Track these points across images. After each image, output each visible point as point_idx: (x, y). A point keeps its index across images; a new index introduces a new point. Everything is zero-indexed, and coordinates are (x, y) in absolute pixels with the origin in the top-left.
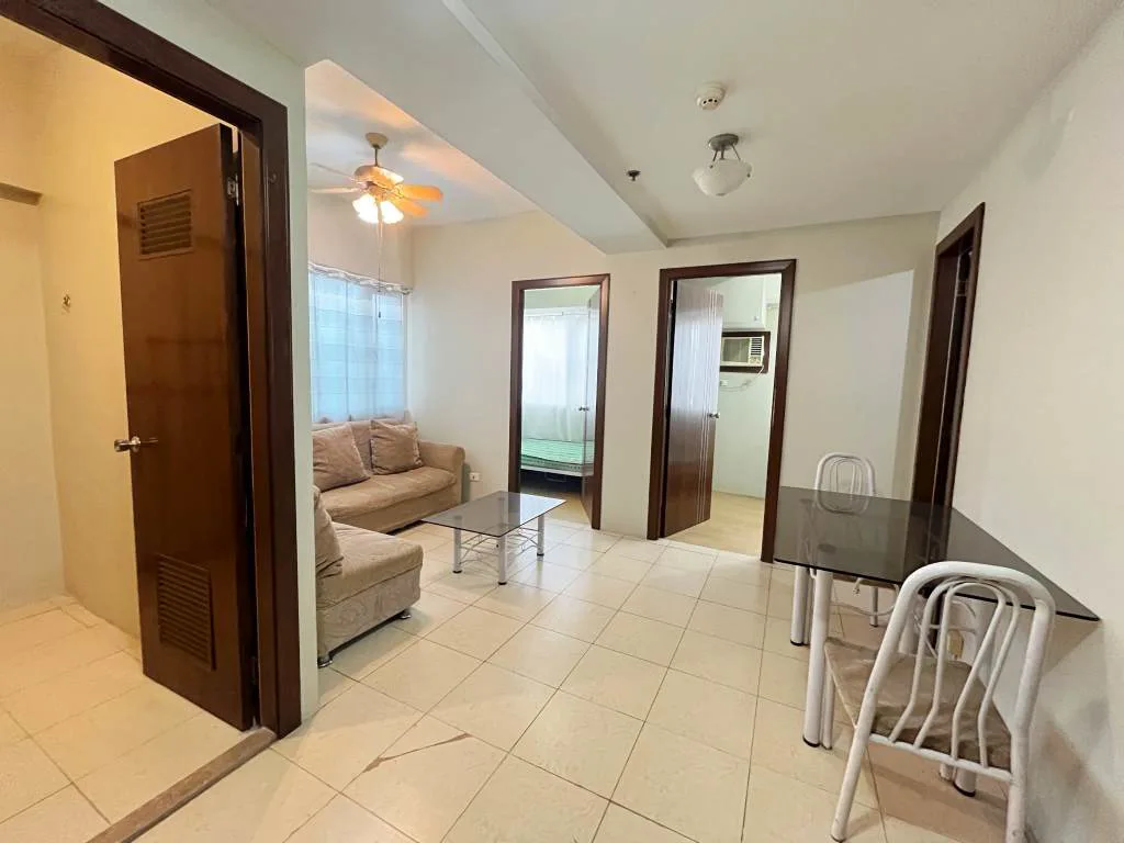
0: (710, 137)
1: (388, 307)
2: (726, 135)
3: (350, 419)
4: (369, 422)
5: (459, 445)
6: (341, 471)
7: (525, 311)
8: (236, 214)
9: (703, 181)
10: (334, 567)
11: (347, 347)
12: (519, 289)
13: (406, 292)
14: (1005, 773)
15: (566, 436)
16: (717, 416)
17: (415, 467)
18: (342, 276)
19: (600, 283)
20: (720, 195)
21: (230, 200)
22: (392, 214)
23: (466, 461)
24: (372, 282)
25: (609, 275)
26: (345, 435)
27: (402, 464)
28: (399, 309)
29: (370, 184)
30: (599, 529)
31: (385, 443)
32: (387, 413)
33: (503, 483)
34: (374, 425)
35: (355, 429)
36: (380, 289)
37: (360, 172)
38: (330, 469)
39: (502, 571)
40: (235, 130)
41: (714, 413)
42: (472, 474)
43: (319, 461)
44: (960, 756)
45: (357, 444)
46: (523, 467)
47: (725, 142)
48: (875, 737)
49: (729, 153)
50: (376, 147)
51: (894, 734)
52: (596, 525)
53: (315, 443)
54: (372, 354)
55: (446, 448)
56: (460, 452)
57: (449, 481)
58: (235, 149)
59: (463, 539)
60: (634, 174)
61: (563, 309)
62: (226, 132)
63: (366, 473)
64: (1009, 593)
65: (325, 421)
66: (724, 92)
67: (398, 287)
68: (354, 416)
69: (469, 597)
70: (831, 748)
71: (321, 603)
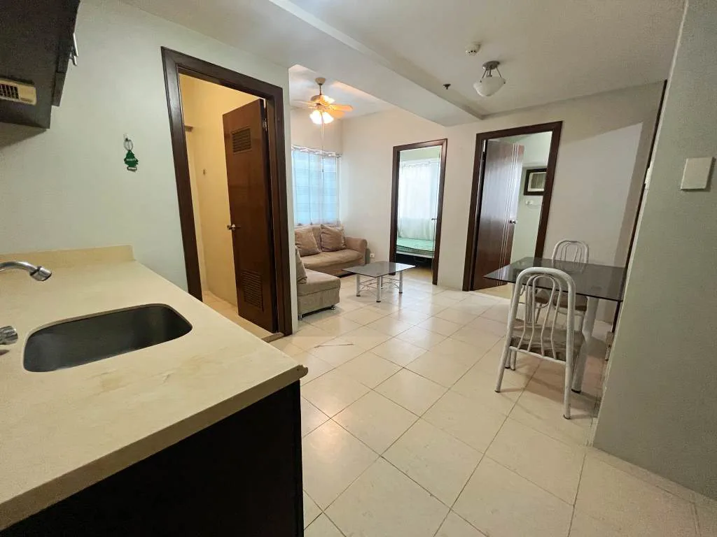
0: (484, 63)
1: (328, 165)
2: (492, 62)
3: (311, 224)
4: (319, 226)
5: (365, 238)
6: (307, 248)
7: (401, 163)
8: (265, 133)
9: (479, 89)
10: (303, 280)
11: (309, 188)
12: (397, 151)
13: (338, 156)
14: (564, 362)
15: (428, 237)
16: (514, 222)
17: (342, 249)
18: (306, 150)
19: (442, 144)
20: (488, 95)
21: (264, 129)
22: (328, 119)
23: (368, 247)
24: (321, 152)
25: (447, 139)
26: (309, 231)
27: (335, 246)
28: (335, 166)
29: (319, 104)
30: (436, 284)
31: (327, 236)
32: (329, 221)
33: (387, 258)
34: (323, 227)
35: (314, 229)
36: (325, 156)
37: (314, 99)
38: (302, 247)
39: (378, 297)
40: (264, 100)
41: (513, 220)
42: (371, 254)
43: (297, 242)
44: (546, 355)
45: (315, 237)
46: (397, 252)
47: (492, 65)
48: (511, 347)
49: (494, 72)
50: (320, 84)
51: (519, 347)
52: (435, 282)
53: (296, 234)
54: (321, 192)
55: (356, 240)
56: (364, 242)
57: (358, 256)
58: (265, 107)
59: (361, 281)
60: (447, 86)
61: (430, 160)
62: (262, 101)
63: (318, 250)
64: (558, 280)
65: (300, 225)
66: (479, 46)
67: (334, 154)
68: (313, 223)
69: (362, 305)
70: (514, 370)
71: (299, 295)
